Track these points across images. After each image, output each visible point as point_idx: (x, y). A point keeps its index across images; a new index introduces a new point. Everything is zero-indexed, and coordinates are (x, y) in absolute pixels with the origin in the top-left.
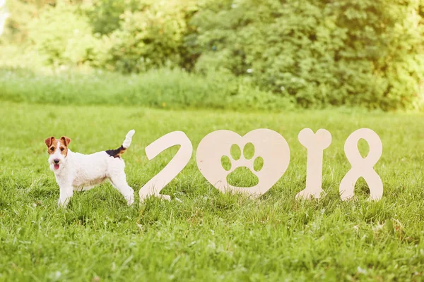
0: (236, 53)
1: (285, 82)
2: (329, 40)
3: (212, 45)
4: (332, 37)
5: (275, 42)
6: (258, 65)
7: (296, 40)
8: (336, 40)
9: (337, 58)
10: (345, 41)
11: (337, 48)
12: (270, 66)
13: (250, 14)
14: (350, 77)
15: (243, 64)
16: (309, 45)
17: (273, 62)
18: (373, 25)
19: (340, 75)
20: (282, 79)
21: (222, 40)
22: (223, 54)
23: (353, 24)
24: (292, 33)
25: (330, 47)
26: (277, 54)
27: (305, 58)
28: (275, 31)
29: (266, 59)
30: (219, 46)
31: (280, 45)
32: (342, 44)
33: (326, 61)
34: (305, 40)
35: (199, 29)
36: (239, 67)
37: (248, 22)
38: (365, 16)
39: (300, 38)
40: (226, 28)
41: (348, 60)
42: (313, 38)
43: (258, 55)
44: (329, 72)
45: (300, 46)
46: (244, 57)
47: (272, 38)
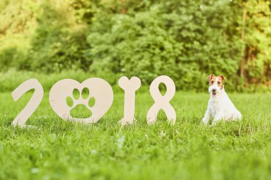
0: (114, 59)
1: (145, 76)
2: (172, 50)
3: (100, 55)
4: (174, 48)
5: (138, 52)
6: (128, 66)
7: (151, 51)
8: (176, 50)
9: (177, 61)
10: (182, 51)
11: (177, 55)
12: (135, 67)
13: (123, 35)
14: (186, 72)
15: (119, 66)
16: (159, 53)
17: (137, 64)
18: (199, 41)
19: (179, 72)
20: (143, 74)
21: (107, 52)
22: (107, 60)
23: (187, 40)
24: (149, 46)
25: (173, 54)
26: (140, 59)
27: (157, 61)
28: (138, 45)
29: (133, 63)
30: (104, 55)
31: (142, 53)
32: (180, 52)
33: (170, 63)
34: (157, 51)
35: (92, 45)
36: (117, 68)
37: (122, 40)
38: (193, 35)
39: (154, 49)
40: (108, 44)
41: (184, 62)
42: (162, 49)
43: (128, 60)
44: (173, 70)
45: (154, 54)
46: (119, 61)
47: (137, 49)
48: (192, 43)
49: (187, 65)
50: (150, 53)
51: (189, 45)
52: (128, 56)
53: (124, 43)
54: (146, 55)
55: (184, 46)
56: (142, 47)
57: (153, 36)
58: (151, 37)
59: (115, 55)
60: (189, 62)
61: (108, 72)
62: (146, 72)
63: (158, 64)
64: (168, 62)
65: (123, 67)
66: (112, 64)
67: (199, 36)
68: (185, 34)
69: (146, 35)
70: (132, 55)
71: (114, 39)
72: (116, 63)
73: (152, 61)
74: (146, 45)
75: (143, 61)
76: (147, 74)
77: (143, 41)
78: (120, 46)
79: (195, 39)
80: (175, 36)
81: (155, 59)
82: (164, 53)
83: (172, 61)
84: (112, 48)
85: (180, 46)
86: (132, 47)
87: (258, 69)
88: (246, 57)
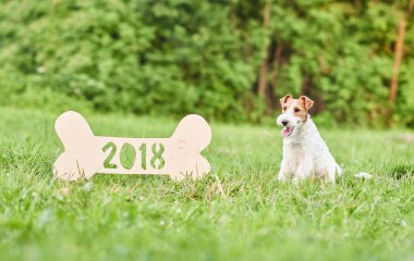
48: (172, 29)
49: (160, 70)
50: (93, 42)
51: (167, 33)
52: (51, 46)
53: (44, 22)
54: (86, 46)
55: (157, 33)
56: (79, 31)
57: (100, 13)
58: (95, 13)
59: (26, 42)
60: (165, 64)
61: (12, 71)
62: (84, 77)
63: (106, 64)
64: (126, 61)
65: (41, 64)
66: (21, 59)
67: (186, 17)
68: (159, 10)
69: (87, 9)
70: (58, 44)
71: (26, 13)
72: (28, 57)
73: (95, 58)
74: (86, 28)
75: (78, 56)
76: (85, 81)
77: (80, 20)
78: (36, 26)
79: (177, 21)
80: (139, 15)
81: (101, 53)
82: (119, 45)
83: (133, 59)
84: (22, 31)
85: (149, 32)
86: (59, 30)
87: (290, 84)
88: (270, 61)
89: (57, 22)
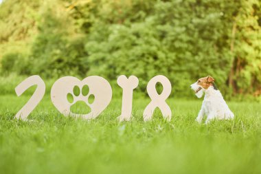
0: (110, 67)
2: (165, 60)
3: (96, 62)
4: (167, 58)
5: (133, 60)
7: (146, 60)
8: (169, 60)
9: (169, 71)
10: (174, 61)
11: (169, 64)
13: (119, 44)
15: (115, 73)
16: (153, 62)
18: (190, 51)
21: (103, 60)
22: (103, 68)
23: (179, 50)
24: (143, 55)
25: (166, 64)
26: (135, 67)
27: (150, 70)
28: (133, 54)
29: (128, 71)
30: (101, 63)
31: (136, 62)
32: (172, 62)
33: (163, 72)
34: (151, 60)
35: (89, 53)
36: (112, 75)
37: (118, 48)
38: (186, 46)
39: (148, 58)
40: (105, 52)
41: (176, 72)
42: (156, 58)
43: (123, 68)
45: (148, 63)
46: (115, 69)
47: (132, 58)
48: (184, 53)
49: (179, 75)
50: (144, 61)
51: (181, 56)
52: (123, 64)
53: (120, 52)
54: (141, 64)
55: (176, 56)
56: (137, 56)
57: (148, 46)
58: (145, 47)
59: (111, 62)
60: (181, 71)
62: (140, 80)
63: (151, 73)
64: (161, 71)
66: (108, 72)
67: (191, 47)
68: (177, 44)
69: (141, 45)
70: (127, 63)
71: (111, 48)
72: (112, 70)
73: (146, 70)
74: (141, 55)
75: (137, 69)
77: (138, 50)
78: (116, 54)
79: (187, 49)
80: (168, 47)
81: (149, 67)
82: (157, 62)
83: (165, 70)
84: (108, 56)
85: (173, 55)
86: (127, 56)
88: (235, 69)
89: (126, 51)
